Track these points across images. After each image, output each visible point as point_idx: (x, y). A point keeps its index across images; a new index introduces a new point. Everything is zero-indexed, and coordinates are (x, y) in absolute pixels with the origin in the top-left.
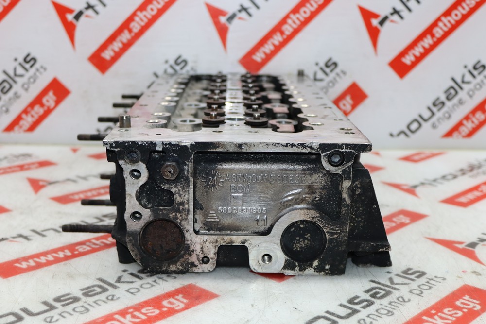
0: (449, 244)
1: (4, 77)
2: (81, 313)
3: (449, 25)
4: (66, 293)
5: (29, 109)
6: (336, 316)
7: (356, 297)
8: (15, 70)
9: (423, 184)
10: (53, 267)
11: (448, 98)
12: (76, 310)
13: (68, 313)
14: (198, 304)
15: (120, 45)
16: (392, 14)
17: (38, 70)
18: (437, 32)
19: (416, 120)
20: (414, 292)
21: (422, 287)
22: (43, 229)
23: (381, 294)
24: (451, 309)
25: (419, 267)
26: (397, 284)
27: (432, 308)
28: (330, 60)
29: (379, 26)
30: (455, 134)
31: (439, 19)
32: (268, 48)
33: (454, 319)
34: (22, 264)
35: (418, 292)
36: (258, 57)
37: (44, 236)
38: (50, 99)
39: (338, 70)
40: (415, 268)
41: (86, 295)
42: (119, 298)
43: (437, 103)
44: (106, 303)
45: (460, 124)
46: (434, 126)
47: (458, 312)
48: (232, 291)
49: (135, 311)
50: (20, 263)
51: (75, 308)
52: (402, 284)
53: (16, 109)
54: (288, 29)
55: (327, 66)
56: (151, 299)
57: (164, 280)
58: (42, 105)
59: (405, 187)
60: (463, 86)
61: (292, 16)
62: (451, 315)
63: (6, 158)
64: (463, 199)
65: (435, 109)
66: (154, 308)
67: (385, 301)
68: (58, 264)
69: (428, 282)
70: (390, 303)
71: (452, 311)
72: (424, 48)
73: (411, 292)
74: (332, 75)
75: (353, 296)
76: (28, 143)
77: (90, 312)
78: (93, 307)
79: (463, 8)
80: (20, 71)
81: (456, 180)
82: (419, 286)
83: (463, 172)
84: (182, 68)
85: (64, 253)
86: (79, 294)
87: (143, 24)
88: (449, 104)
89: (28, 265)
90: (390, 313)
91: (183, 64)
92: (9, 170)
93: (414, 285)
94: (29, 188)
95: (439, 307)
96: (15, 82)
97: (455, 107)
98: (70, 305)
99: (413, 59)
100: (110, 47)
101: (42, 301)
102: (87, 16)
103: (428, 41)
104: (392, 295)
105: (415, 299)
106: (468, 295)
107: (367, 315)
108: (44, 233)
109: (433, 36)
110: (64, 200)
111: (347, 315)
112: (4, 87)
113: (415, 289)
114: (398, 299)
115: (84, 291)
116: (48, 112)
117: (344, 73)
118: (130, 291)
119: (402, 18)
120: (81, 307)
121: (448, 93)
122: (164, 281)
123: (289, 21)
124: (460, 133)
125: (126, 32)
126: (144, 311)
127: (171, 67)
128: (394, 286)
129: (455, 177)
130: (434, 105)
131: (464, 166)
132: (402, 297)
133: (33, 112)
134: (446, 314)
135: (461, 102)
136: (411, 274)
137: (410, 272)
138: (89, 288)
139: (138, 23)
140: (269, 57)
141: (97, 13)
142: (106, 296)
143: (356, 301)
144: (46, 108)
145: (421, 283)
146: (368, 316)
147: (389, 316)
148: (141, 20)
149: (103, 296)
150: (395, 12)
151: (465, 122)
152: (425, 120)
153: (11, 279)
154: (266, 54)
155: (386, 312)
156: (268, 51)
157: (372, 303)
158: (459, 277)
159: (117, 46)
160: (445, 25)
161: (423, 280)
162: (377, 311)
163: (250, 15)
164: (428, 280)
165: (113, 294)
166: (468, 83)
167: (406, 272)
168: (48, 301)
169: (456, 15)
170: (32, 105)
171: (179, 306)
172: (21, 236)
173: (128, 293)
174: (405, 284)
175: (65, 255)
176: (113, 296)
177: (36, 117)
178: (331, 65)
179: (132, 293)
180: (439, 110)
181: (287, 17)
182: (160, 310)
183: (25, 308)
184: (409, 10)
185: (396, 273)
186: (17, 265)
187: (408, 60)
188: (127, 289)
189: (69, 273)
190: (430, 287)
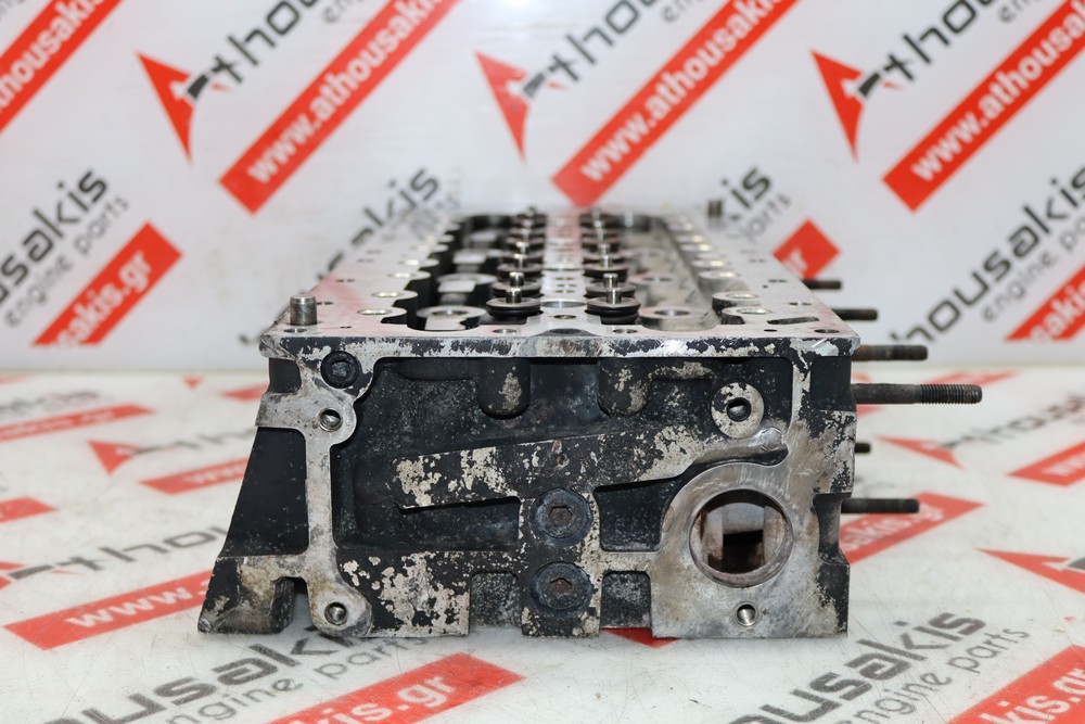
0: (1033, 563)
1: (36, 224)
2: (218, 717)
3: (1015, 92)
4: (184, 676)
5: (91, 294)
6: (786, 716)
7: (831, 676)
8: (59, 207)
9: (968, 439)
10: (153, 624)
11: (1018, 253)
12: (207, 711)
13: (188, 717)
14: (477, 695)
15: (291, 149)
16: (888, 69)
17: (109, 207)
18: (990, 106)
19: (947, 303)
20: (959, 662)
21: (976, 652)
22: (126, 546)
23: (884, 670)
24: (1042, 698)
25: (968, 611)
26: (919, 647)
27: (1002, 695)
28: (753, 172)
29: (859, 97)
30: (1037, 332)
31: (992, 79)
32: (616, 148)
33: (1051, 718)
34: (83, 620)
35: (969, 664)
36: (595, 169)
37: (129, 560)
38: (136, 272)
39: (771, 195)
40: (959, 614)
41: (228, 680)
42: (300, 686)
43: (995, 262)
44: (273, 696)
45: (1046, 310)
46: (989, 314)
47: (1059, 703)
48: (552, 666)
49: (338, 712)
50: (78, 617)
51: (204, 708)
52: (932, 647)
53: (62, 294)
54: (659, 107)
55: (747, 185)
56: (372, 687)
57: (399, 646)
58: (119, 285)
59: (930, 447)
60: (1051, 224)
61: (667, 77)
62: (1044, 711)
63: (40, 401)
64: (1060, 469)
65: (989, 278)
66: (380, 706)
67: (896, 683)
68: (164, 618)
69: (989, 643)
70: (907, 687)
71: (1045, 701)
72: (961, 142)
73: (951, 663)
74: (759, 207)
75: (822, 673)
76: (87, 370)
77: (237, 716)
78: (244, 705)
79: (1045, 53)
80: (71, 210)
81: (1042, 431)
82: (970, 651)
83: (1057, 412)
84: (427, 198)
85: (175, 595)
86: (211, 679)
87: (339, 101)
88: (1019, 266)
89: (97, 621)
90: (907, 708)
91: (428, 189)
92: (47, 426)
93: (958, 649)
94: (94, 463)
95: (1016, 693)
96: (59, 234)
97: (1035, 272)
98: (192, 702)
99: (937, 166)
100: (268, 155)
101: (131, 694)
102: (217, 87)
103: (968, 128)
104: (910, 670)
105: (961, 677)
106: (1080, 668)
107: (855, 712)
108: (130, 554)
109: (979, 115)
110: (172, 485)
111: (811, 713)
112: (36, 247)
113: (960, 658)
114: (923, 678)
115: (223, 673)
116: (133, 299)
117: (785, 201)
118: (326, 670)
119: (909, 76)
120: (217, 705)
121: (1017, 241)
122: (399, 649)
123: (662, 89)
124: (1047, 329)
125: (303, 119)
126: (357, 711)
127: (403, 194)
128: (913, 651)
129: (1040, 423)
130: (988, 267)
131: (1060, 399)
132: (933, 675)
133: (99, 301)
134: (1033, 708)
135: (1046, 261)
136: (951, 626)
137: (947, 622)
138: (233, 665)
139: (329, 101)
140: (617, 170)
141: (238, 79)
142: (272, 682)
143: (829, 684)
144: (127, 292)
145: (973, 645)
146: (859, 715)
147: (905, 713)
148: (336, 93)
149: (266, 683)
150: (895, 64)
151: (1057, 305)
152: (968, 303)
153: (61, 649)
154: (610, 162)
155: (898, 706)
156: (616, 157)
157: (866, 688)
158: (1058, 631)
159: (282, 150)
160: (1006, 91)
161: (978, 638)
162: (877, 704)
163: (574, 77)
164: (989, 638)
165: (288, 677)
166: (1062, 217)
167: (938, 622)
168: (143, 694)
169: (1030, 68)
170: (97, 285)
171: (434, 699)
172: (78, 560)
173: (322, 676)
174: (938, 647)
175: (178, 600)
176: (288, 682)
177: (106, 310)
178: (756, 183)
179: (329, 675)
180: (999, 279)
181: (657, 80)
182: (393, 709)
183: (92, 710)
184: (926, 59)
185: (916, 625)
186: (73, 620)
187: (926, 169)
188: (317, 667)
189: (188, 635)
190: (995, 653)
